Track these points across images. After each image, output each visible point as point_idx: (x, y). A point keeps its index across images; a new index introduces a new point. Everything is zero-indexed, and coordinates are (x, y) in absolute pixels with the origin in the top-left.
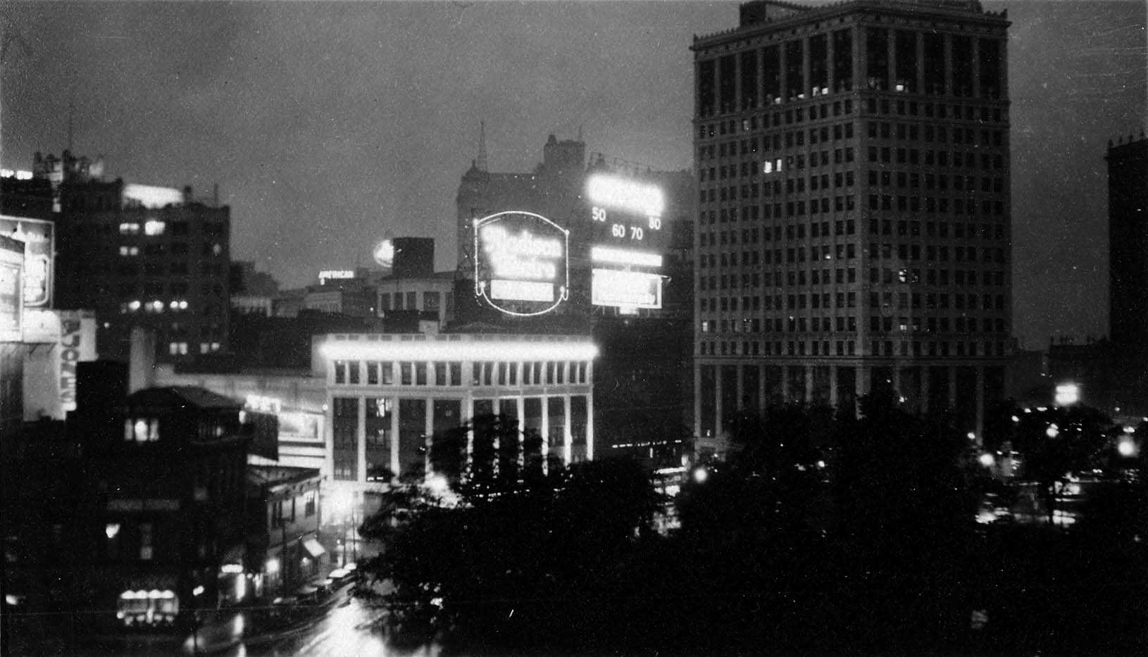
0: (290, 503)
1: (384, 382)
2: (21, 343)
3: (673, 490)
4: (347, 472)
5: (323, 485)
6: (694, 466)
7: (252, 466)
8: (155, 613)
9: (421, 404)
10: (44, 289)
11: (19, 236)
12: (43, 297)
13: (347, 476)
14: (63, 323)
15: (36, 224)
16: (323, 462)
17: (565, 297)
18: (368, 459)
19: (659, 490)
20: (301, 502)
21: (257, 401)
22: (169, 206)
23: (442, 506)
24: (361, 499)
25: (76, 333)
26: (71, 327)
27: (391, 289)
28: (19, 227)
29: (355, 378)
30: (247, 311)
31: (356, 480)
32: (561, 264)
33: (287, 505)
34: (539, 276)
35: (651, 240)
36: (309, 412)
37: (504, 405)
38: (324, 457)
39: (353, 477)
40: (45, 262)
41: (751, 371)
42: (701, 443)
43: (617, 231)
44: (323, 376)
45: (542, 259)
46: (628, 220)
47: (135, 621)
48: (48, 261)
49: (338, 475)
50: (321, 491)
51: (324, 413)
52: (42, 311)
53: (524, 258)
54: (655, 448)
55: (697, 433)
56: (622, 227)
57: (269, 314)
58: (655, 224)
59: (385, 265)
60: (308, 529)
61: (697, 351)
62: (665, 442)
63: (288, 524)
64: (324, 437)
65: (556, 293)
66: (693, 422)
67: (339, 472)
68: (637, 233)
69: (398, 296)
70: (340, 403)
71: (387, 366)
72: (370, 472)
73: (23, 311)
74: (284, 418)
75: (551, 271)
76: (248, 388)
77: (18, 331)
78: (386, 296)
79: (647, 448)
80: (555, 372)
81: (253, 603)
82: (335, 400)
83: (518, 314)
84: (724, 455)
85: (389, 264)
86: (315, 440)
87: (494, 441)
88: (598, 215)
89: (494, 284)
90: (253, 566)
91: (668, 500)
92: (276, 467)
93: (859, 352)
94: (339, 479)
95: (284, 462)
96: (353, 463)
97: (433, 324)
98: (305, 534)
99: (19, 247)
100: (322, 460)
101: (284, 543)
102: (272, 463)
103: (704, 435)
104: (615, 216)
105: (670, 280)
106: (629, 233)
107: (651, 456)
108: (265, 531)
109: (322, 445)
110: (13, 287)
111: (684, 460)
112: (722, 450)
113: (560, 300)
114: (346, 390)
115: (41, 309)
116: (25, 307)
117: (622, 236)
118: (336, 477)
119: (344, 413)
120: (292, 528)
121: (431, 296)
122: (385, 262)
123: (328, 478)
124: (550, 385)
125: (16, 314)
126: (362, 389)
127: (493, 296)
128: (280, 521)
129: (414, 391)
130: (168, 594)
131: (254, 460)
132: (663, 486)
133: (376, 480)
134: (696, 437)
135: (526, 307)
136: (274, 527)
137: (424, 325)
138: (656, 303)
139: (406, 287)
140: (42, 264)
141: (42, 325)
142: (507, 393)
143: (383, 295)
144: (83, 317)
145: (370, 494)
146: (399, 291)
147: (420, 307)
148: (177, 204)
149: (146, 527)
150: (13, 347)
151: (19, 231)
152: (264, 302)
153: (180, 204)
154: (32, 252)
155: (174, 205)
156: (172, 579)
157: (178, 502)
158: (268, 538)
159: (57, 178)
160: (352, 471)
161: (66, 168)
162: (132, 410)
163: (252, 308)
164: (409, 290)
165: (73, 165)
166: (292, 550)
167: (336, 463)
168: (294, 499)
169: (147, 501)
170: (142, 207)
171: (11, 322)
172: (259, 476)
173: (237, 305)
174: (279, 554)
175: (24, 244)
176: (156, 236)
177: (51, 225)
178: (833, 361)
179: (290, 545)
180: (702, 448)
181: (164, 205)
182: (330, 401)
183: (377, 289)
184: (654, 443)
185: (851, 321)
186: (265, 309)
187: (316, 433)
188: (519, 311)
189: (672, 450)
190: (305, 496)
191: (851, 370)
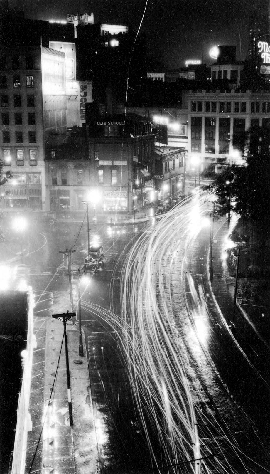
1: (213, 111)
2: (66, 95)
4: (197, 149)
5: (187, 154)
7: (157, 146)
8: (118, 206)
9: (228, 120)
11: (62, 50)
12: (73, 76)
13: (197, 151)
14: (81, 86)
15: (69, 44)
16: (186, 144)
18: (206, 144)
20: (177, 162)
21: (159, 119)
22: (121, 33)
24: (203, 160)
25: (85, 91)
26: (84, 88)
27: (216, 69)
28: (63, 46)
29: (200, 108)
30: (154, 79)
31: (200, 152)
33: (171, 163)
36: (181, 123)
37: (264, 121)
38: (187, 142)
39: (199, 151)
40: (73, 61)
44: (187, 108)
47: (111, 209)
50: (186, 157)
51: (187, 124)
52: (72, 82)
57: (164, 80)
60: (180, 173)
63: (171, 171)
64: (187, 134)
67: (193, 149)
69: (220, 72)
70: (194, 119)
71: (214, 103)
72: (207, 149)
73: (66, 82)
74: (170, 126)
76: (155, 113)
77: (64, 90)
78: (215, 72)
81: (158, 202)
82: (192, 118)
86: (183, 135)
87: (259, 138)
89: (262, 67)
90: (157, 188)
92: (167, 147)
95: (170, 144)
96: (199, 145)
97: (235, 85)
98: (179, 175)
99: (63, 55)
101: (170, 178)
102: (166, 145)
108: (162, 174)
109: (186, 138)
110: (61, 72)
114: (196, 114)
116: (66, 80)
118: (192, 151)
119: (196, 124)
120: (173, 172)
121: (234, 73)
122: (215, 57)
123: (189, 152)
125: (63, 83)
126: (203, 113)
127: (261, 73)
128: (168, 169)
129: (225, 115)
130: (123, 199)
131: (158, 144)
133: (209, 153)
136: (166, 172)
137: (230, 85)
139: (223, 68)
140: (71, 61)
141: (72, 88)
142: (266, 116)
143: (213, 72)
144: (88, 84)
145: (207, 158)
146: (220, 70)
147: (229, 77)
148: (124, 32)
149: (114, 172)
150: (62, 97)
151: (63, 48)
152: (162, 75)
153: (125, 32)
154: (68, 57)
155: (123, 33)
156: (125, 193)
157: (126, 161)
158: (163, 176)
159: (76, 23)
160: (199, 149)
161: (79, 19)
162: (107, 123)
163: (156, 78)
164: (225, 70)
165: (82, 17)
166: (173, 181)
167: (192, 145)
168: (174, 160)
169: (114, 161)
170: (109, 34)
171: (61, 87)
172: (159, 151)
173: (149, 77)
174: (168, 183)
175: (65, 53)
176: (116, 47)
177: (74, 45)
179: (172, 179)
181: (118, 33)
182: (190, 119)
183: (211, 69)
186: (162, 78)
187: (184, 132)
190: (179, 159)
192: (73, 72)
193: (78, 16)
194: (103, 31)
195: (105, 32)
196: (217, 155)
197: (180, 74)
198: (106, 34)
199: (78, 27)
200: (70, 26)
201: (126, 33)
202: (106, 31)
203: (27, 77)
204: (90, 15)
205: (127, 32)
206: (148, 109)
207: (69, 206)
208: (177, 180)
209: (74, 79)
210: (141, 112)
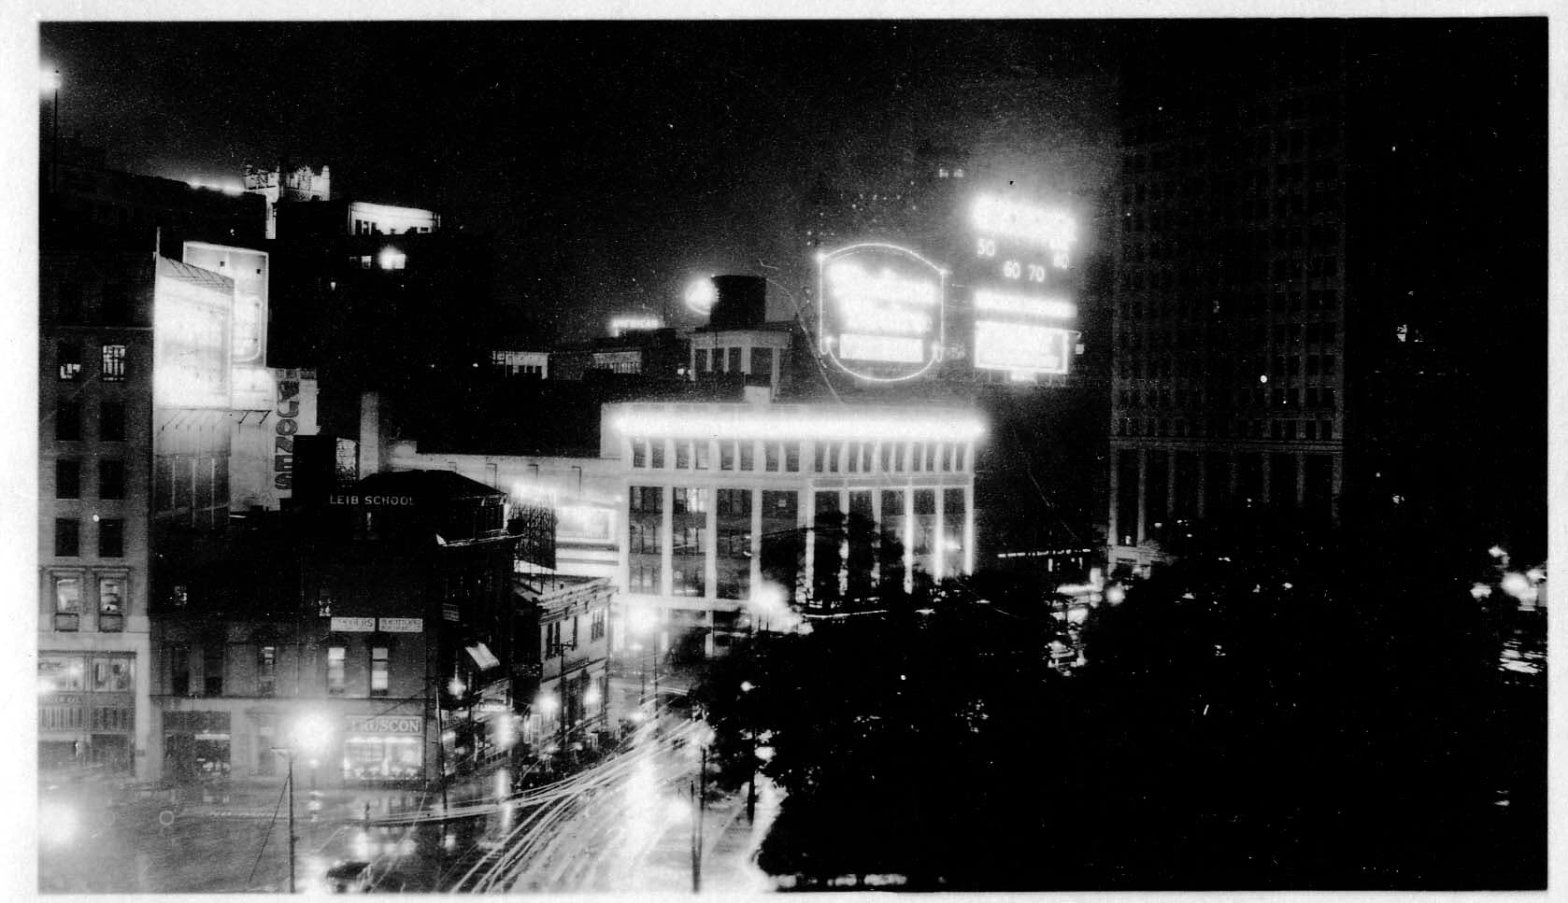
0: (571, 622)
1: (697, 466)
2: (228, 410)
3: (1078, 615)
4: (647, 583)
5: (615, 598)
6: (1109, 585)
7: (520, 575)
8: (391, 765)
9: (745, 496)
10: (256, 340)
11: (227, 271)
12: (255, 352)
13: (648, 588)
14: (279, 385)
15: (248, 255)
16: (614, 569)
17: (939, 358)
18: (674, 567)
19: (1059, 616)
20: (586, 623)
21: (529, 490)
22: (412, 230)
23: (772, 629)
24: (665, 619)
25: (293, 399)
26: (288, 390)
27: (706, 343)
28: (227, 260)
29: (658, 462)
30: (515, 371)
31: (658, 593)
32: (934, 312)
33: (566, 627)
34: (905, 329)
35: (1057, 283)
36: (596, 505)
37: (855, 499)
39: (655, 588)
40: (257, 305)
41: (1186, 460)
42: (1116, 553)
43: (1011, 270)
44: (615, 458)
45: (911, 306)
46: (1025, 256)
47: (368, 774)
48: (261, 305)
49: (635, 587)
50: (612, 605)
51: (617, 506)
52: (254, 369)
53: (884, 304)
54: (1056, 559)
55: (1112, 538)
56: (1017, 265)
57: (545, 375)
58: (1062, 261)
59: (699, 311)
60: (594, 658)
61: (1115, 430)
62: (1068, 552)
63: (567, 651)
64: (617, 538)
65: (927, 353)
66: (1108, 526)
67: (636, 582)
68: (1039, 274)
69: (718, 353)
70: (638, 493)
71: (702, 446)
72: (677, 583)
73: (232, 368)
74: (563, 513)
75: (921, 323)
76: (516, 473)
77: (224, 394)
78: (701, 353)
79: (1045, 559)
80: (923, 459)
81: (521, 752)
82: (632, 489)
83: (876, 380)
84: (1149, 568)
85: (705, 310)
86: (602, 541)
87: (839, 547)
88: (985, 249)
89: (844, 339)
90: (522, 706)
91: (1070, 628)
92: (554, 578)
93: (1337, 435)
94: (635, 592)
95: (562, 569)
96: (656, 572)
97: (764, 391)
98: (591, 663)
99: (226, 284)
100: (614, 566)
101: (563, 674)
102: (549, 571)
103: (1121, 542)
104: (1007, 250)
105: (1078, 336)
106: (1025, 273)
107: (1050, 569)
108: (538, 660)
109: (613, 548)
110: (220, 338)
111: (1094, 576)
112: (1147, 563)
113: (931, 363)
114: (647, 477)
115: (253, 367)
116: (233, 363)
117: (1017, 276)
118: (632, 589)
119: (645, 505)
120: (571, 655)
121: (759, 354)
122: (701, 308)
123: (621, 591)
124: (916, 473)
125: (223, 374)
126: (668, 475)
127: (843, 355)
128: (557, 647)
129: (736, 480)
130: (409, 740)
131: (523, 567)
132: (1065, 609)
133: (685, 595)
134: (1110, 546)
135: (887, 370)
136: (549, 656)
137: (750, 391)
138: (1060, 366)
139: (730, 340)
140: (253, 307)
141: (253, 387)
142: (860, 483)
143: (697, 351)
144: (303, 378)
145: (678, 613)
146: (719, 346)
147: (746, 368)
148: (422, 229)
149: (380, 653)
150: (218, 415)
151: (227, 264)
152: (538, 360)
153: (426, 229)
154: (243, 291)
155: (419, 231)
156: (414, 721)
157: (420, 620)
158: (540, 669)
159: (272, 195)
160: (654, 581)
161: (282, 182)
162: (362, 500)
163: (521, 368)
164: (733, 346)
165: (292, 177)
166: (573, 684)
167: (632, 573)
168: (576, 619)
169: (381, 619)
170: (377, 233)
171: (216, 383)
172: (529, 588)
173: (502, 363)
174: (555, 689)
175: (232, 281)
176: (395, 272)
177: (264, 257)
178: (1303, 447)
179: (570, 677)
180: (1119, 559)
181: (406, 230)
182: (627, 491)
183: (689, 342)
184: (1054, 552)
185: (1328, 395)
186: (539, 368)
187: (606, 532)
188: (877, 374)
189: (1077, 561)
190: (591, 613)
191: (1328, 459)
193: (281, 172)
194: (358, 223)
195: (364, 226)
196: (711, 602)
197: (597, 356)
198: (366, 230)
199: (279, 205)
200: (254, 202)
201: (430, 231)
202: (366, 223)
203: (105, 348)
204: (318, 172)
205: (432, 228)
206: (495, 459)
207: (226, 765)
208: (585, 678)
209: (257, 363)
210: (473, 467)
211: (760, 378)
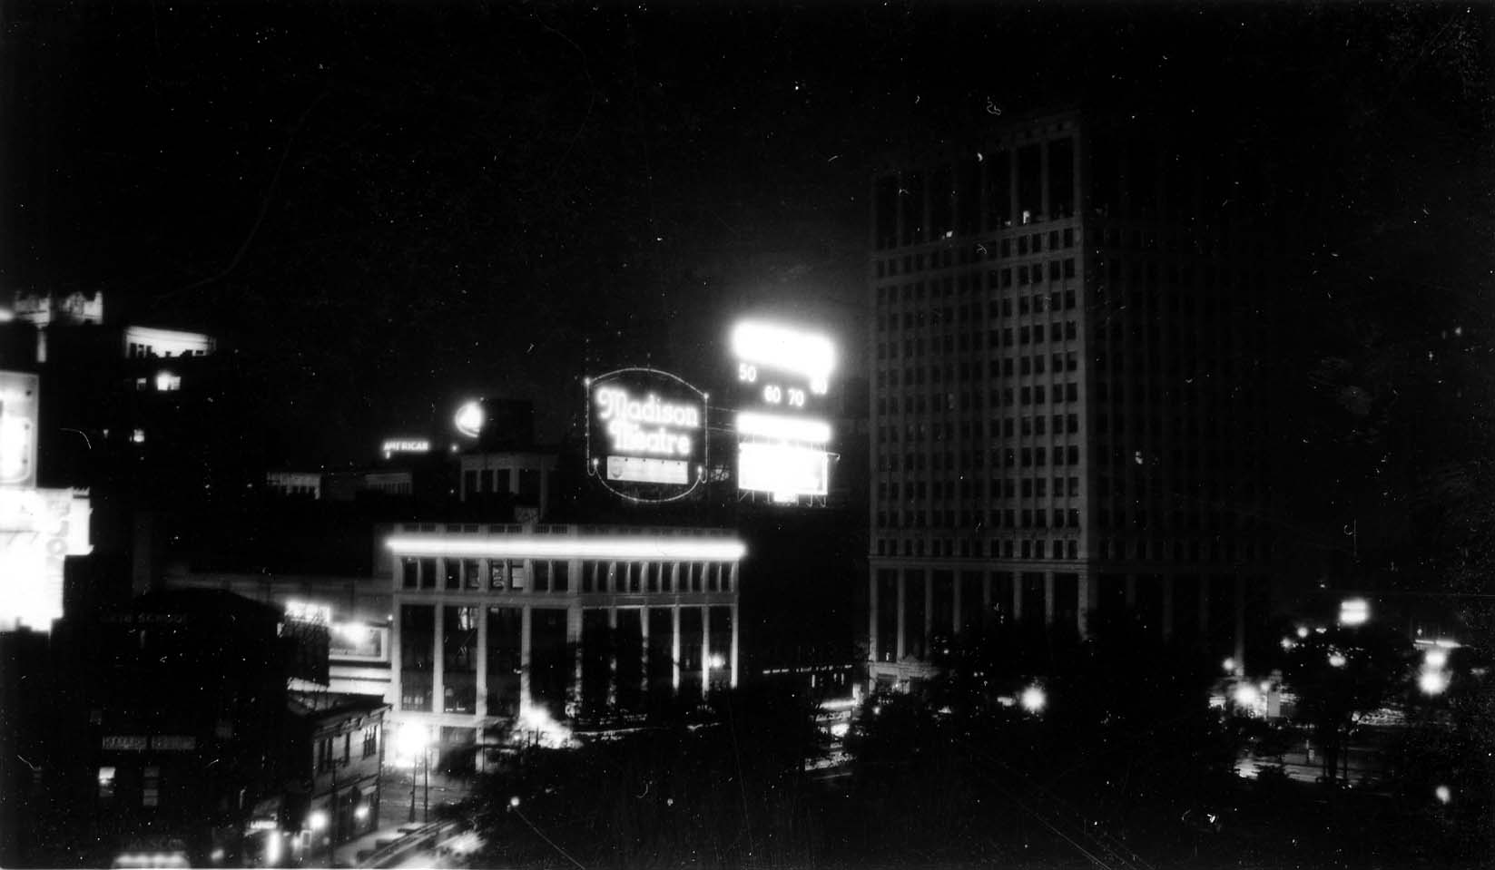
0: (343, 739)
1: (467, 586)
3: (840, 730)
4: (419, 700)
5: (387, 715)
6: (868, 699)
7: (293, 692)
9: (515, 614)
12: (23, 473)
13: (419, 705)
15: (15, 378)
16: (383, 684)
17: (704, 480)
18: (446, 684)
19: (823, 730)
20: (358, 740)
21: (302, 610)
22: (187, 354)
23: (543, 743)
24: (436, 737)
25: (65, 519)
26: (60, 510)
27: (476, 464)
29: (429, 580)
30: (289, 491)
31: (430, 711)
32: (697, 436)
33: (339, 743)
34: (670, 451)
35: (815, 407)
36: (368, 623)
37: (624, 617)
38: (388, 681)
39: (427, 706)
40: (26, 427)
41: (942, 578)
42: (876, 669)
43: (771, 394)
44: (388, 576)
45: (674, 429)
46: (785, 382)
48: (30, 427)
49: (408, 704)
50: (384, 724)
51: (388, 625)
52: (23, 490)
53: (649, 428)
54: (819, 675)
55: (873, 656)
56: (777, 389)
57: (317, 495)
58: (821, 387)
59: (470, 434)
60: (366, 774)
61: (874, 550)
62: (831, 668)
63: (339, 767)
64: (389, 654)
65: (692, 473)
66: (868, 642)
67: (408, 700)
68: (797, 398)
69: (487, 475)
70: (410, 611)
71: (472, 564)
72: (449, 703)
74: (336, 630)
75: (685, 445)
76: (290, 593)
78: (471, 474)
80: (690, 574)
82: (404, 608)
83: (642, 501)
84: (908, 684)
85: (477, 433)
86: (376, 659)
87: (610, 661)
88: (746, 374)
89: (611, 461)
90: (292, 823)
91: (834, 741)
92: (326, 694)
93: (1082, 554)
94: (408, 709)
95: (336, 687)
96: (426, 689)
97: (532, 512)
98: (363, 780)
100: (386, 684)
101: (333, 790)
102: (322, 689)
103: (881, 659)
104: (767, 377)
105: (838, 458)
106: (785, 398)
107: (813, 685)
108: (310, 776)
109: (386, 666)
111: (856, 690)
112: (906, 678)
113: (696, 483)
114: (416, 597)
115: (22, 488)
117: (777, 400)
118: (405, 707)
119: (415, 623)
120: (345, 772)
121: (528, 475)
122: (471, 431)
123: (394, 708)
124: (683, 592)
126: (439, 593)
127: (610, 476)
128: (328, 763)
129: (506, 597)
130: (177, 859)
131: (297, 685)
132: (829, 724)
133: (455, 712)
134: (872, 661)
135: (653, 491)
136: (321, 771)
137: (520, 511)
138: (820, 488)
139: (500, 463)
140: (22, 429)
141: (23, 508)
142: (627, 601)
143: (467, 472)
144: (75, 498)
145: (447, 731)
146: (488, 468)
147: (514, 487)
148: (198, 352)
149: (151, 773)
152: (311, 481)
153: (201, 352)
154: (12, 412)
155: (194, 354)
157: (193, 739)
158: (312, 785)
159: (42, 316)
160: (425, 699)
161: (54, 307)
162: (135, 618)
163: (295, 488)
164: (501, 468)
165: (64, 302)
166: (344, 800)
167: (404, 688)
168: (348, 735)
169: (153, 738)
170: (152, 356)
172: (301, 705)
173: (275, 483)
174: (324, 807)
176: (171, 393)
177: (34, 380)
178: (1048, 566)
179: (341, 793)
180: (879, 675)
181: (181, 353)
182: (397, 608)
183: (459, 465)
184: (817, 669)
185: (1073, 514)
186: (312, 489)
187: (378, 649)
188: (642, 496)
189: (839, 677)
190: (364, 731)
191: (1073, 578)
192: (25, 461)
193: (52, 297)
194: (133, 346)
195: (139, 349)
196: (481, 719)
197: (367, 477)
198: (141, 353)
199: (51, 329)
200: (24, 328)
201: (204, 354)
202: (141, 346)
204: (91, 298)
205: (208, 351)
208: (355, 796)
209: (26, 484)
210: (245, 587)
211: (528, 498)
